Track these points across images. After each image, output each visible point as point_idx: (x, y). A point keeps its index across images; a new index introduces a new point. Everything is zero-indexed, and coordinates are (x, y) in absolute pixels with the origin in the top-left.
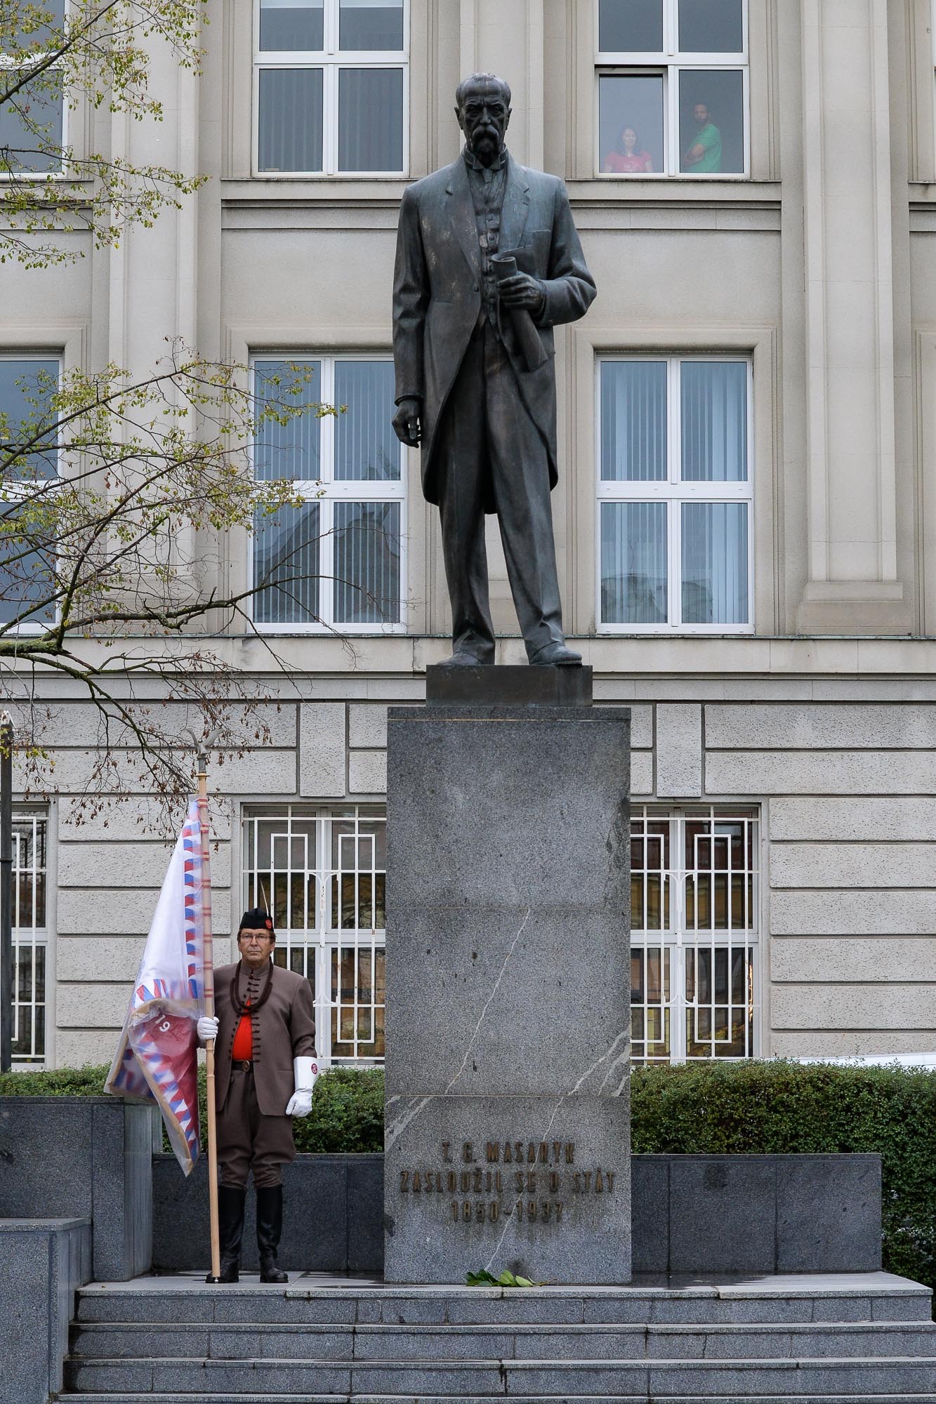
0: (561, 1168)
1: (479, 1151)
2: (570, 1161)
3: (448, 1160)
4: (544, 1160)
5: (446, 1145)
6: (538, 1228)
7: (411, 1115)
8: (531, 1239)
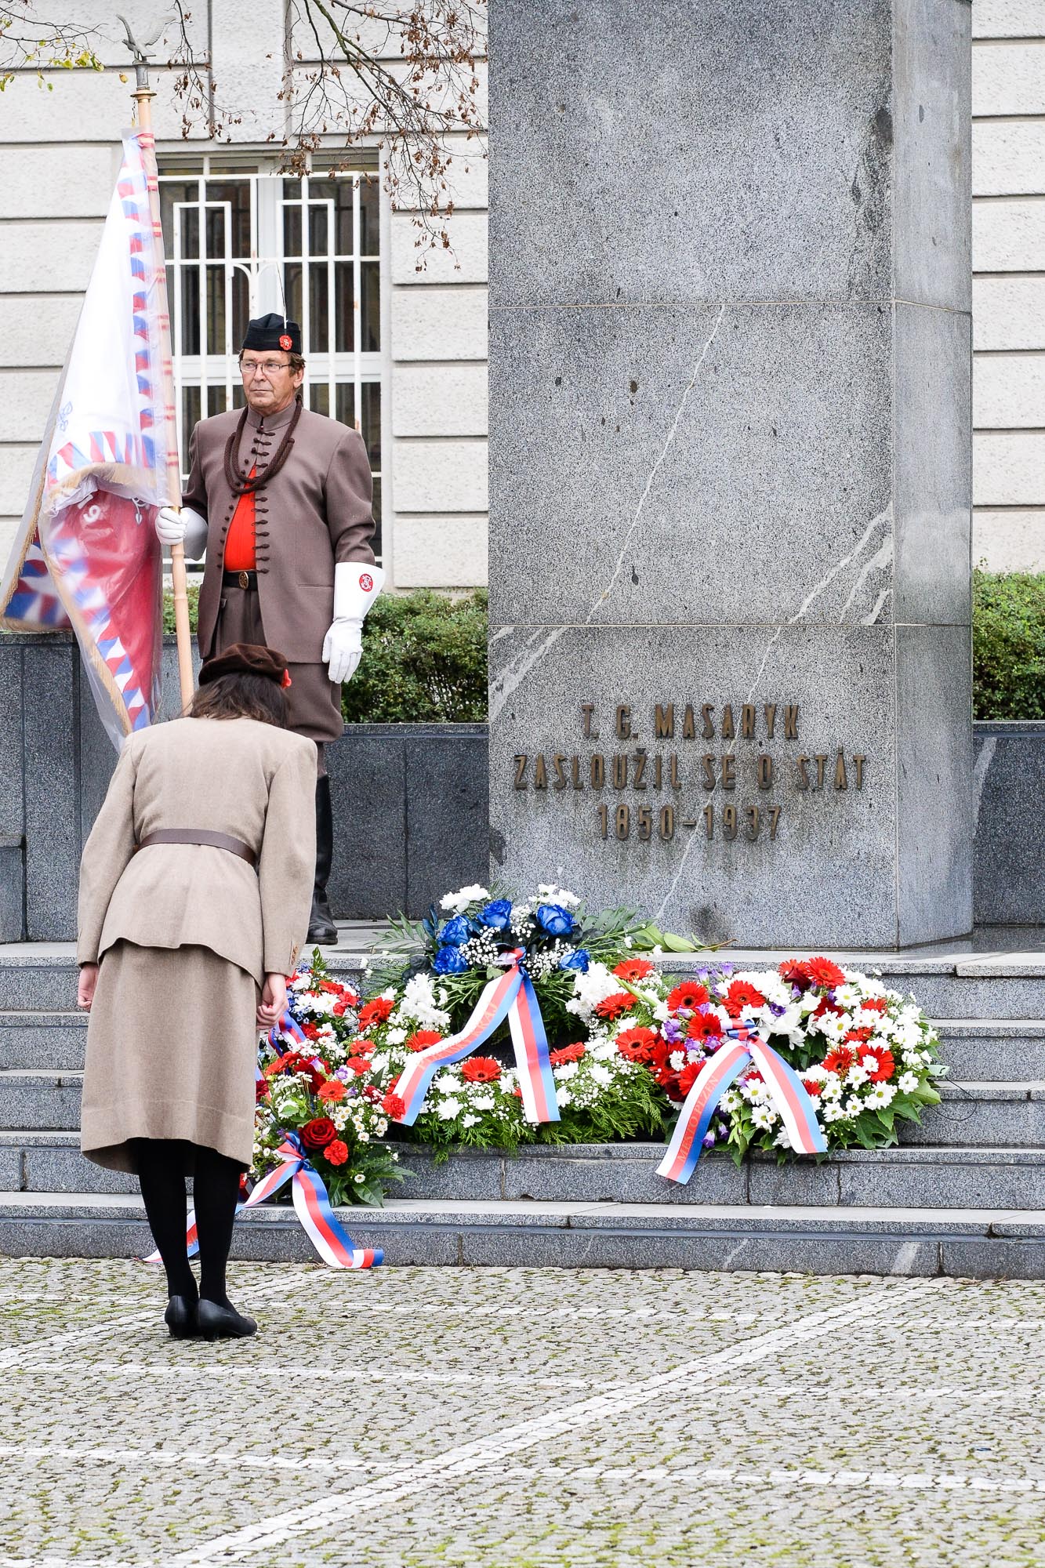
0: (777, 749)
1: (642, 720)
2: (792, 736)
3: (591, 735)
4: (749, 735)
5: (589, 710)
6: (739, 848)
7: (530, 660)
8: (728, 868)
